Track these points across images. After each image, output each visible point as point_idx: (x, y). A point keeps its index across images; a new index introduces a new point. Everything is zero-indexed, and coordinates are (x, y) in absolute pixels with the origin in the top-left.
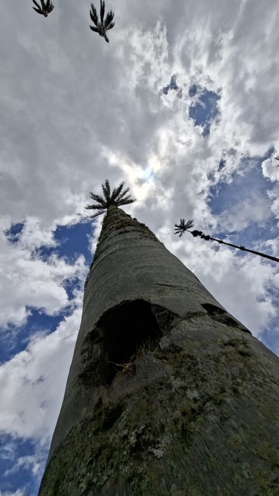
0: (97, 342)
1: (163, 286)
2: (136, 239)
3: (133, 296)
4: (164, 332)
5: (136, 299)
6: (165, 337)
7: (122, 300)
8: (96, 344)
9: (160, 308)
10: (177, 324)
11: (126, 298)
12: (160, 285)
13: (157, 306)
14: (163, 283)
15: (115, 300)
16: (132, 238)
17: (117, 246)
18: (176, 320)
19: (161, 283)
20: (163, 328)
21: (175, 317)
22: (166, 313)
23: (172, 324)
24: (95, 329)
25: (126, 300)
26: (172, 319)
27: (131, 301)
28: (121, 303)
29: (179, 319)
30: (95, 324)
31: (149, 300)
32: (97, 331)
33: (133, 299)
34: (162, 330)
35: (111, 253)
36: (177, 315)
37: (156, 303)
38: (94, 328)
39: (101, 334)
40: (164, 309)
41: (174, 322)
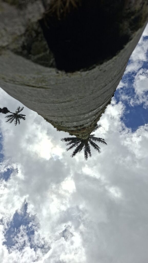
0: (133, 13)
1: (38, 86)
2: (66, 122)
3: (78, 75)
4: (35, 27)
5: (75, 73)
6: (35, 20)
7: (92, 71)
8: (135, 10)
9: (43, 62)
10: (16, 40)
11: (87, 74)
12: (43, 88)
13: (47, 65)
14: (39, 89)
15: (101, 70)
16: (71, 122)
17: (87, 116)
18: (17, 46)
19: (41, 89)
20: (37, 33)
21: (20, 50)
22: (34, 55)
23: (23, 39)
24: (133, 33)
25: (88, 72)
26: (23, 47)
27: (82, 70)
28: (94, 67)
29: (12, 47)
30: (131, 39)
31: (58, 73)
32: (132, 30)
33: (79, 72)
34: (40, 30)
35: (94, 110)
36: (17, 52)
37: (49, 69)
38: (133, 35)
39: (126, 24)
40: (37, 61)
41: (21, 42)
